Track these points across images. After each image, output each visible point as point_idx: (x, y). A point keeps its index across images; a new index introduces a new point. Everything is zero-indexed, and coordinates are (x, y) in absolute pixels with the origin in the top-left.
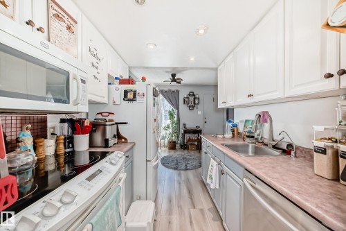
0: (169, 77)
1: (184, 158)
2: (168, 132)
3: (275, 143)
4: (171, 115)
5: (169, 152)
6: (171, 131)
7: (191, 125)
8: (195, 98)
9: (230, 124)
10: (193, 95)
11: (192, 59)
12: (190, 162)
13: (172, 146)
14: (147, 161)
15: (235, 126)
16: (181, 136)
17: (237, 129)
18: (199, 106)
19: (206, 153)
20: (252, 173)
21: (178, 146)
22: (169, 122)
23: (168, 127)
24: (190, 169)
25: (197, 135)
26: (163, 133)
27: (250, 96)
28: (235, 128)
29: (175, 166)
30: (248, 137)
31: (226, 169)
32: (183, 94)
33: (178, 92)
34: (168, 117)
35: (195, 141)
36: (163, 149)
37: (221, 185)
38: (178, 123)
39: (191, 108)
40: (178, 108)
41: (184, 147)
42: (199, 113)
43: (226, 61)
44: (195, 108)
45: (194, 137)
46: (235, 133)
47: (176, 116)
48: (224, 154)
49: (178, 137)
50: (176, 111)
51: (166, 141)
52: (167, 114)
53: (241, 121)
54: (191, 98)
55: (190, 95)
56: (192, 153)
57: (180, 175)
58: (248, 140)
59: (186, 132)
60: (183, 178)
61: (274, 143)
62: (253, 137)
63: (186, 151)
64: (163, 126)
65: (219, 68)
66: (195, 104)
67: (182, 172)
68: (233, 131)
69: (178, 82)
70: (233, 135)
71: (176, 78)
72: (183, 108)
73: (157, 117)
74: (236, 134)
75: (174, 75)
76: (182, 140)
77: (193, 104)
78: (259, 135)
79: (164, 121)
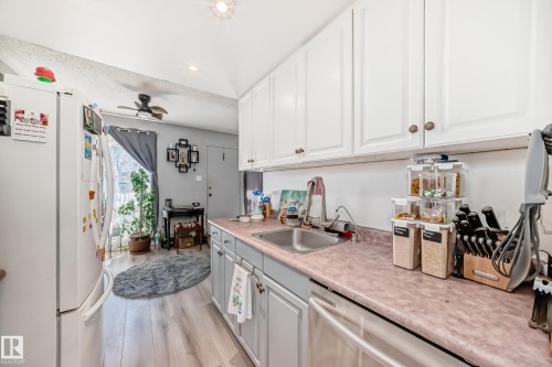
0: (132, 99)
1: (171, 268)
2: (130, 219)
3: (330, 224)
4: (138, 181)
5: (134, 260)
6: (138, 215)
7: (182, 201)
8: (190, 152)
9: (259, 198)
10: (187, 146)
11: (193, 68)
12: (185, 271)
13: (142, 246)
14: (59, 313)
15: (268, 200)
16: (161, 223)
17: (270, 205)
18: (197, 167)
19: (220, 254)
20: (327, 288)
21: (155, 244)
22: (132, 196)
23: (131, 207)
24: (185, 288)
25: (194, 219)
26: (117, 220)
27: (300, 151)
28: (267, 204)
29: (150, 291)
30: (290, 217)
31: (266, 281)
32: (166, 141)
33: (154, 136)
34: (131, 186)
35: (192, 229)
36: (117, 256)
37: (257, 310)
38: (155, 198)
39: (183, 168)
40: (154, 169)
41: (169, 243)
42: (199, 178)
43: (257, 89)
44: (190, 170)
45: (189, 223)
46: (268, 213)
47: (149, 184)
48: (263, 253)
49: (155, 226)
50: (149, 173)
51: (126, 237)
52: (128, 181)
53: (275, 193)
54: (183, 151)
55: (180, 145)
56: (186, 252)
57: (163, 307)
58: (290, 223)
59: (172, 214)
60: (171, 311)
61: (328, 224)
62: (296, 217)
63: (173, 252)
64: (117, 205)
65: (241, 101)
66: (190, 162)
67: (167, 298)
68: (264, 209)
69: (155, 115)
70: (264, 214)
71: (150, 105)
72: (166, 169)
73: (100, 186)
74: (268, 215)
75: (145, 99)
76: (163, 231)
77: (186, 162)
78: (303, 213)
79: (118, 194)
